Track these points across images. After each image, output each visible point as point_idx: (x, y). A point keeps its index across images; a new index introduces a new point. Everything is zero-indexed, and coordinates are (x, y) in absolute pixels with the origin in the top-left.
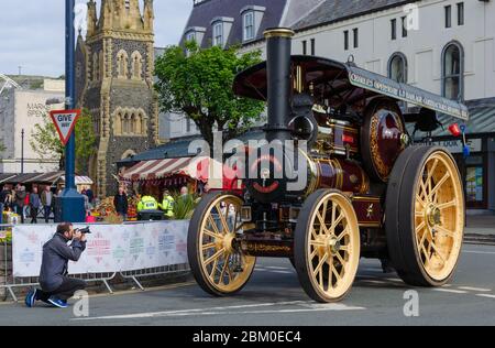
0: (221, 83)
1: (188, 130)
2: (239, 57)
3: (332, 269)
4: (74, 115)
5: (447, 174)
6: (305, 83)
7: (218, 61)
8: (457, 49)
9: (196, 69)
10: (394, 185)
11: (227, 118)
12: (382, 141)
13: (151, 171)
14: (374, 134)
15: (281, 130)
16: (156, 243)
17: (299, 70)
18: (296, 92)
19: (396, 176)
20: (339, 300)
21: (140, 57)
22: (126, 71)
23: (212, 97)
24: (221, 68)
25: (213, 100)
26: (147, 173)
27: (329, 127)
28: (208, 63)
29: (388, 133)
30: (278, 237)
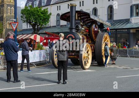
0: (38, 16)
1: (27, 27)
2: (42, 10)
3: (86, 62)
4: (17, 24)
5: (107, 39)
6: (78, 17)
7: (37, 11)
8: (96, 9)
9: (32, 12)
10: (97, 42)
11: (39, 25)
12: (94, 31)
13: (22, 37)
14: (93, 30)
15: (74, 28)
16: (38, 56)
17: (77, 14)
18: (76, 19)
19: (97, 40)
20: (88, 69)
21: (13, 9)
22: (10, 12)
23: (36, 19)
24: (38, 12)
25: (36, 20)
26: (21, 38)
27: (83, 28)
28: (35, 11)
29: (96, 29)
30: (73, 54)
